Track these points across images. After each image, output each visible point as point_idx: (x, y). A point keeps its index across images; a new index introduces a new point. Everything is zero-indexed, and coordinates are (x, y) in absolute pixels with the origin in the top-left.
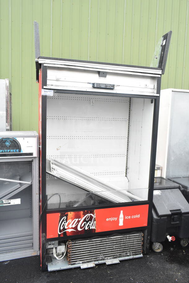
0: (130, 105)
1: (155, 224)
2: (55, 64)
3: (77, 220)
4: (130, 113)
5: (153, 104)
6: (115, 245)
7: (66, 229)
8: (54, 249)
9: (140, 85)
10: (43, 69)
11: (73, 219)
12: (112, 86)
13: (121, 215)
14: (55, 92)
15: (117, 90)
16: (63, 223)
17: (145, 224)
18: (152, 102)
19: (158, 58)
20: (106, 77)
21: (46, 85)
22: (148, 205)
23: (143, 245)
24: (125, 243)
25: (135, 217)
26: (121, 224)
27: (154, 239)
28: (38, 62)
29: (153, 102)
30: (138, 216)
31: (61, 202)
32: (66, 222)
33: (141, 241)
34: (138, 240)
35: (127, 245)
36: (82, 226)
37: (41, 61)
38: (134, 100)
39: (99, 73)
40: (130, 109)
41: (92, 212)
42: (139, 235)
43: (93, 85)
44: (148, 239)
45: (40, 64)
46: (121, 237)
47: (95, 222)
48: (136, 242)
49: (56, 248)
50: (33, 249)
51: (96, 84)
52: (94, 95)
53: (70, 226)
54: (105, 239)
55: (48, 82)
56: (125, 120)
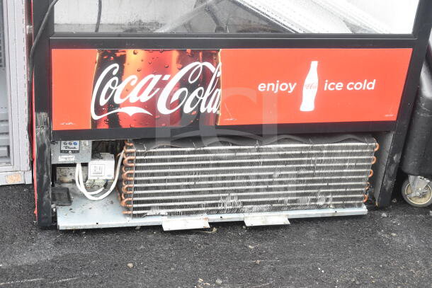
1: (422, 115)
3: (157, 78)
6: (281, 170)
7: (118, 106)
8: (79, 167)
11: (142, 73)
13: (312, 78)
16: (109, 85)
17: (391, 115)
22: (410, 50)
23: (372, 181)
24: (313, 168)
25: (358, 86)
26: (308, 104)
27: (411, 165)
30: (370, 85)
32: (120, 82)
33: (368, 167)
34: (357, 161)
35: (319, 174)
36: (172, 101)
41: (210, 57)
42: (366, 147)
44: (392, 161)
46: (302, 148)
47: (219, 91)
48: (351, 167)
49: (85, 165)
50: (10, 163)
53: (133, 97)
54: (250, 150)
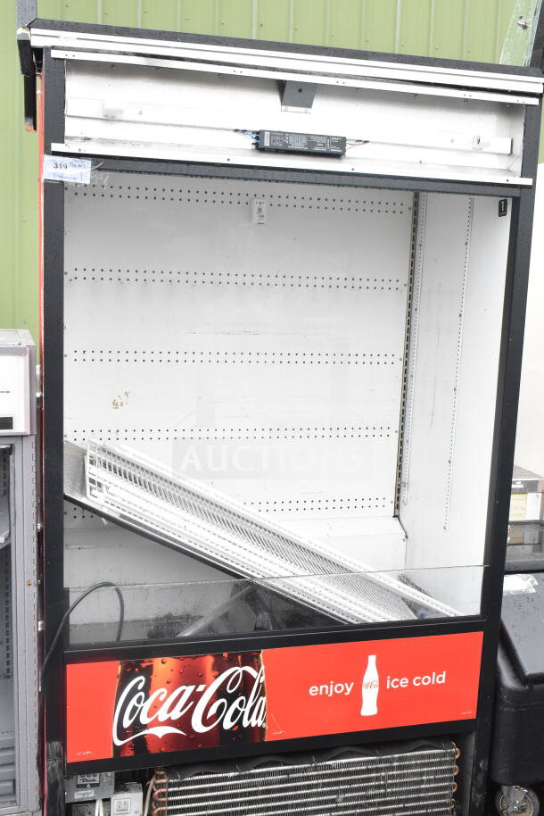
0: (415, 222)
1: (506, 709)
2: (96, 51)
3: (189, 690)
4: (413, 256)
5: (507, 220)
6: (345, 791)
7: (145, 727)
8: (99, 804)
9: (452, 141)
10: (47, 71)
11: (172, 685)
12: (333, 144)
13: (371, 674)
14: (99, 169)
15: (356, 161)
16: (133, 702)
17: (469, 713)
18: (502, 213)
19: (530, 26)
20: (310, 106)
21: (61, 139)
22: (481, 634)
23: (458, 796)
24: (383, 787)
25: (426, 680)
26: (369, 707)
27: (502, 772)
28: (29, 42)
29: (505, 210)
30: (440, 678)
31: (125, 618)
32: (147, 697)
33: (450, 779)
34: (436, 772)
35: (392, 794)
36: (209, 715)
37: (38, 39)
38: (431, 202)
39: (281, 86)
40: (414, 238)
41: (251, 660)
42: (444, 755)
43: (257, 138)
44: (479, 770)
45: (39, 52)
46: (367, 763)
47: (263, 699)
48: (429, 781)
49: (107, 801)
50: (15, 801)
51: (267, 134)
52: (259, 180)
53: (162, 715)
54: (305, 770)
55: (71, 127)
56: (394, 285)
